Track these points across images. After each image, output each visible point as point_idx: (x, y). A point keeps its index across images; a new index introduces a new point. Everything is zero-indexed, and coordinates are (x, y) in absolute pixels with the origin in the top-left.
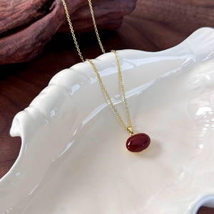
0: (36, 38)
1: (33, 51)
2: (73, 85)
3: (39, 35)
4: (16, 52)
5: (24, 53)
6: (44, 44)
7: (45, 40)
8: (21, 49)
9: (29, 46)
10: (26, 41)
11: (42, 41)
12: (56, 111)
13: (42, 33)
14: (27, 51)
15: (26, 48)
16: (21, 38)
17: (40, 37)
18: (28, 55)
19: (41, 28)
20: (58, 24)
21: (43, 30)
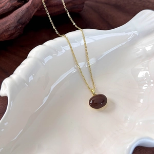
0: (17, 22)
1: (16, 31)
2: (45, 57)
3: (19, 20)
4: (3, 33)
5: (9, 33)
6: (23, 26)
7: (24, 23)
8: (6, 30)
9: (13, 28)
10: (10, 24)
11: (22, 24)
12: (33, 77)
13: (21, 18)
14: (11, 32)
15: (10, 29)
16: (6, 22)
17: (20, 21)
18: (12, 34)
19: (21, 15)
20: (33, 11)
21: (23, 16)
